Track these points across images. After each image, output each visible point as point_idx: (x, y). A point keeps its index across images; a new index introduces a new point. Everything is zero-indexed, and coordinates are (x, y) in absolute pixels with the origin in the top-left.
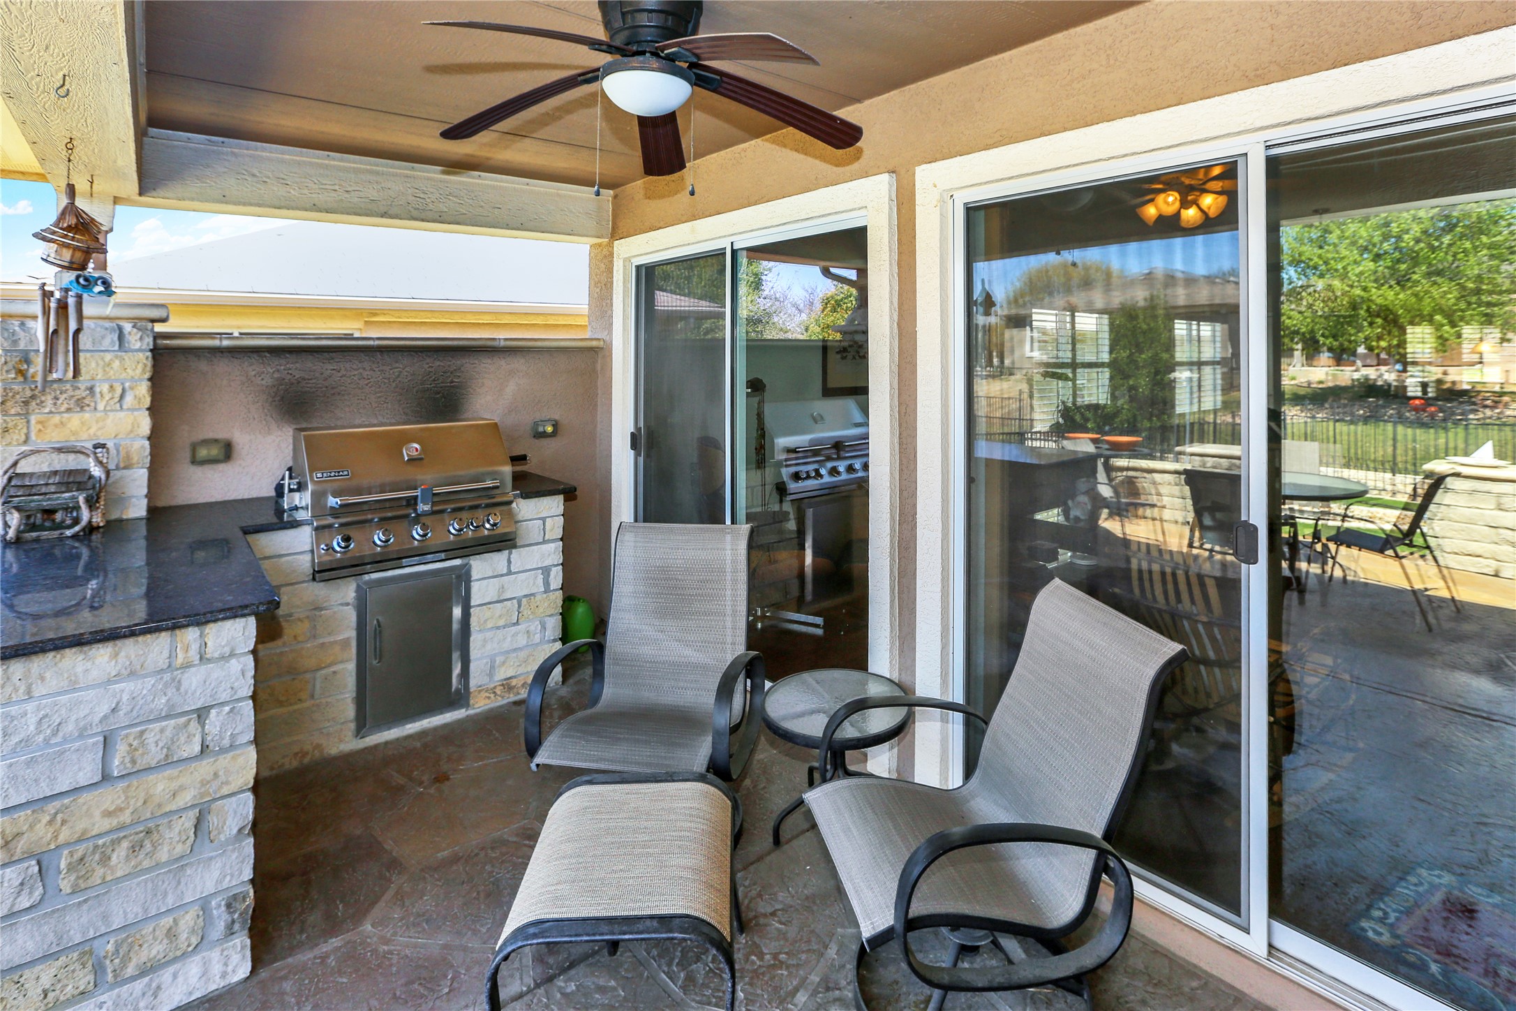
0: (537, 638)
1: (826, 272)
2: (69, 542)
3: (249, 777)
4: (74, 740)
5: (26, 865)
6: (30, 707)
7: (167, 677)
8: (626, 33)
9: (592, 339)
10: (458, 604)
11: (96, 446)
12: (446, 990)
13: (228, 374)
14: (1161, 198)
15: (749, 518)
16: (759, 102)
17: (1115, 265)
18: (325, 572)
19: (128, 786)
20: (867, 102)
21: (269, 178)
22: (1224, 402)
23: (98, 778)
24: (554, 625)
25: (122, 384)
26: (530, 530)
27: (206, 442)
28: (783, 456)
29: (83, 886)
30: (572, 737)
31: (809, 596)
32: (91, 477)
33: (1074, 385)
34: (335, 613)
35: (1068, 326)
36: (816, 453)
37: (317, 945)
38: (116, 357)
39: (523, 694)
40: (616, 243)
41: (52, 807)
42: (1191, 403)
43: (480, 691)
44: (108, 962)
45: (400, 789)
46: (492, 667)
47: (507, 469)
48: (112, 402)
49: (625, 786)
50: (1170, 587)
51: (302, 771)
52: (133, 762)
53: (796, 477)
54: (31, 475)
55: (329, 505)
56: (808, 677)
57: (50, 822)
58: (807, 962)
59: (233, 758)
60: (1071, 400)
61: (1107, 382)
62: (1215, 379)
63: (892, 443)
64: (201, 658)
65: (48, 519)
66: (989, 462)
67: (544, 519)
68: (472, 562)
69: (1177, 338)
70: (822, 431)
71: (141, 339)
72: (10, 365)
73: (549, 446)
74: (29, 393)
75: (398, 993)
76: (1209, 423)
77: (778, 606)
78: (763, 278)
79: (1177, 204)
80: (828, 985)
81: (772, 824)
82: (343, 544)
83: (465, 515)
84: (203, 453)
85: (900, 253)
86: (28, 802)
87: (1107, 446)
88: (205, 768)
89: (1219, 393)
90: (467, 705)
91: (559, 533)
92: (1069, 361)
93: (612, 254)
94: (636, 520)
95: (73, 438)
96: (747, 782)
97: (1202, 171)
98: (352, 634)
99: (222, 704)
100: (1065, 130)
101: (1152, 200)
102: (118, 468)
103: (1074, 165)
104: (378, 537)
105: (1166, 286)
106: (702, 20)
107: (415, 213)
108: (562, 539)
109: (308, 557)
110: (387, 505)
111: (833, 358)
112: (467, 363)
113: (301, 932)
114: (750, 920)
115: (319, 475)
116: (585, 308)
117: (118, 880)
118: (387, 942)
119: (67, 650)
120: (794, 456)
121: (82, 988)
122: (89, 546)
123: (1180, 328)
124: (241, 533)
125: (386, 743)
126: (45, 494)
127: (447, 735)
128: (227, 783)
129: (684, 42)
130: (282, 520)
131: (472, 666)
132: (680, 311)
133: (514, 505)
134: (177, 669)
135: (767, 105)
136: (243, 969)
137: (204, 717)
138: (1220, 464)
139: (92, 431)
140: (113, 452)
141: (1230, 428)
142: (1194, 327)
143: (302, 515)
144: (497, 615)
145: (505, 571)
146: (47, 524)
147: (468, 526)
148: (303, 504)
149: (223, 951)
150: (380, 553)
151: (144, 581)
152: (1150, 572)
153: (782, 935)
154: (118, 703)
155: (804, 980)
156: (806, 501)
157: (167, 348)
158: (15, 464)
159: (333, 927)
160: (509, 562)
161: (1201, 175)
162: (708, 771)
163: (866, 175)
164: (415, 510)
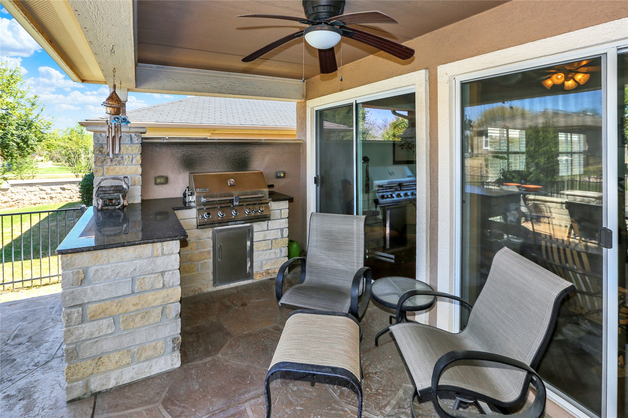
0: (279, 255)
1: (394, 113)
2: (117, 210)
3: (178, 296)
4: (123, 279)
5: (110, 319)
6: (109, 266)
7: (151, 259)
8: (314, 15)
9: (298, 140)
10: (249, 240)
11: (125, 177)
12: (249, 382)
13: (166, 153)
14: (554, 77)
15: (364, 213)
16: (369, 41)
17: (527, 108)
18: (201, 226)
19: (140, 296)
20: (415, 39)
21: (178, 80)
22: (585, 171)
23: (130, 292)
24: (285, 251)
25: (132, 156)
26: (275, 214)
27: (160, 177)
28: (377, 189)
29: (127, 328)
30: (294, 294)
31: (388, 247)
32: (123, 188)
33: (508, 162)
34: (205, 241)
35: (505, 135)
36: (391, 188)
37: (202, 359)
38: (130, 146)
39: (274, 276)
40: (307, 101)
41: (117, 300)
42: (568, 171)
43: (257, 274)
44: (135, 355)
45: (228, 307)
46: (262, 265)
47: (266, 190)
48: (129, 162)
49: (316, 315)
50: (562, 255)
51: (194, 297)
52: (141, 288)
53: (383, 197)
54: (105, 187)
55: (202, 201)
56: (390, 279)
57: (117, 306)
58: (390, 395)
59: (173, 290)
60: (507, 168)
61: (525, 161)
62: (580, 160)
63: (427, 184)
64: (162, 254)
65: (110, 202)
66: (471, 195)
67: (281, 210)
68: (254, 225)
69: (560, 141)
70: (393, 179)
71: (138, 139)
72: (97, 149)
73: (282, 182)
74: (103, 159)
75: (231, 381)
76: (576, 181)
77: (375, 249)
78: (366, 115)
79: (563, 79)
80: (399, 406)
81: (375, 337)
82: (207, 216)
83: (251, 207)
84: (158, 181)
85: (430, 104)
86: (109, 298)
87: (524, 189)
88: (164, 292)
89: (582, 167)
90: (252, 278)
91: (287, 216)
92: (506, 151)
93: (306, 106)
94: (317, 212)
95: (117, 174)
96: (364, 319)
97: (576, 63)
98: (211, 249)
99: (170, 271)
100: (510, 46)
101: (550, 78)
102: (131, 185)
103: (515, 62)
104: (220, 214)
105: (553, 117)
106: (345, 8)
107: (230, 91)
108: (288, 218)
109: (195, 220)
110: (223, 202)
111: (398, 149)
112: (250, 148)
113: (197, 354)
114: (366, 374)
115: (198, 190)
116: (295, 128)
117: (138, 328)
118: (227, 361)
119: (120, 248)
120: (381, 188)
121: (128, 362)
122: (123, 212)
123: (562, 137)
124: (172, 210)
125: (224, 290)
126: (109, 194)
127: (245, 288)
128: (172, 298)
129: (339, 17)
130: (185, 206)
131: (254, 264)
132: (332, 129)
133: (269, 204)
134: (154, 257)
135: (373, 42)
136: (178, 364)
137: (163, 274)
138: (584, 200)
139: (123, 172)
140: (130, 180)
141: (587, 183)
142: (569, 136)
143: (193, 204)
144: (263, 245)
145: (266, 229)
146: (110, 204)
147: (252, 211)
148: (193, 200)
149: (171, 356)
150: (221, 220)
151: (141, 225)
152: (552, 248)
153: (379, 382)
154: (136, 267)
155: (389, 402)
156: (387, 207)
157: (146, 143)
158: (100, 183)
159: (208, 353)
160: (268, 226)
161: (576, 65)
162: (349, 312)
163: (415, 70)
164: (233, 204)
